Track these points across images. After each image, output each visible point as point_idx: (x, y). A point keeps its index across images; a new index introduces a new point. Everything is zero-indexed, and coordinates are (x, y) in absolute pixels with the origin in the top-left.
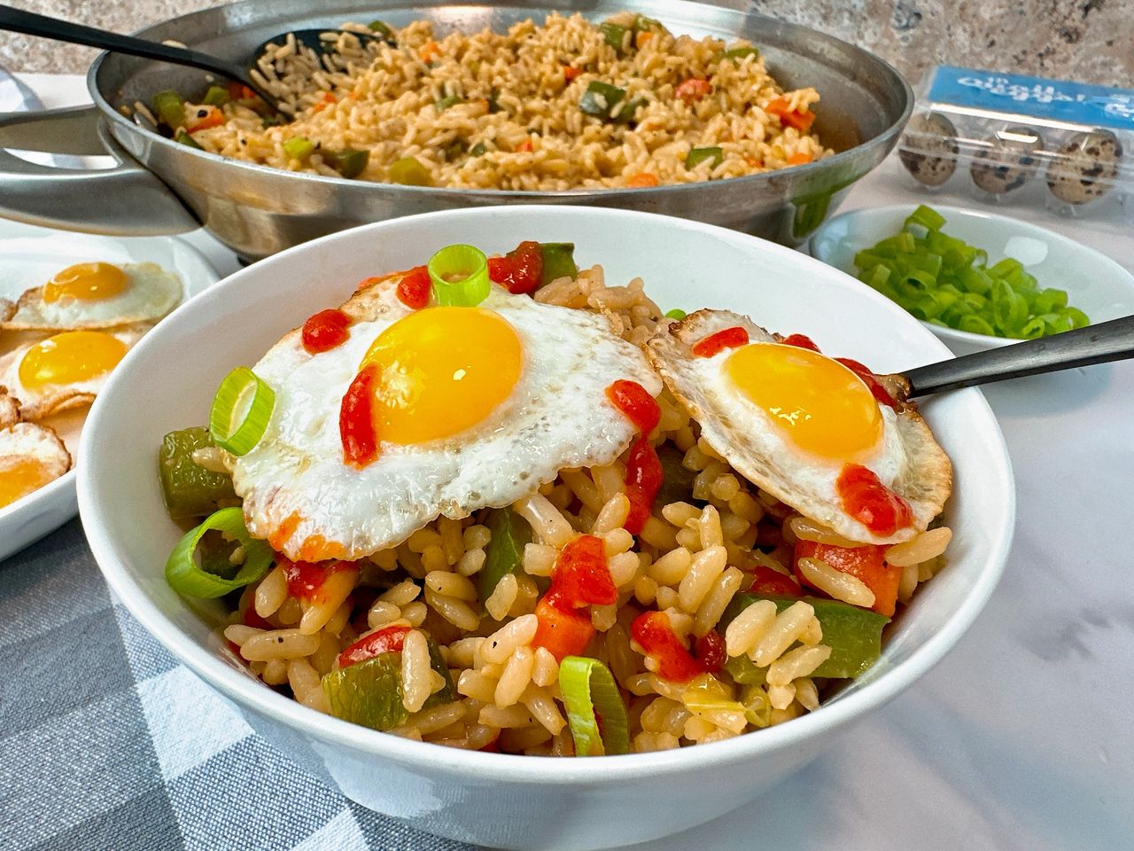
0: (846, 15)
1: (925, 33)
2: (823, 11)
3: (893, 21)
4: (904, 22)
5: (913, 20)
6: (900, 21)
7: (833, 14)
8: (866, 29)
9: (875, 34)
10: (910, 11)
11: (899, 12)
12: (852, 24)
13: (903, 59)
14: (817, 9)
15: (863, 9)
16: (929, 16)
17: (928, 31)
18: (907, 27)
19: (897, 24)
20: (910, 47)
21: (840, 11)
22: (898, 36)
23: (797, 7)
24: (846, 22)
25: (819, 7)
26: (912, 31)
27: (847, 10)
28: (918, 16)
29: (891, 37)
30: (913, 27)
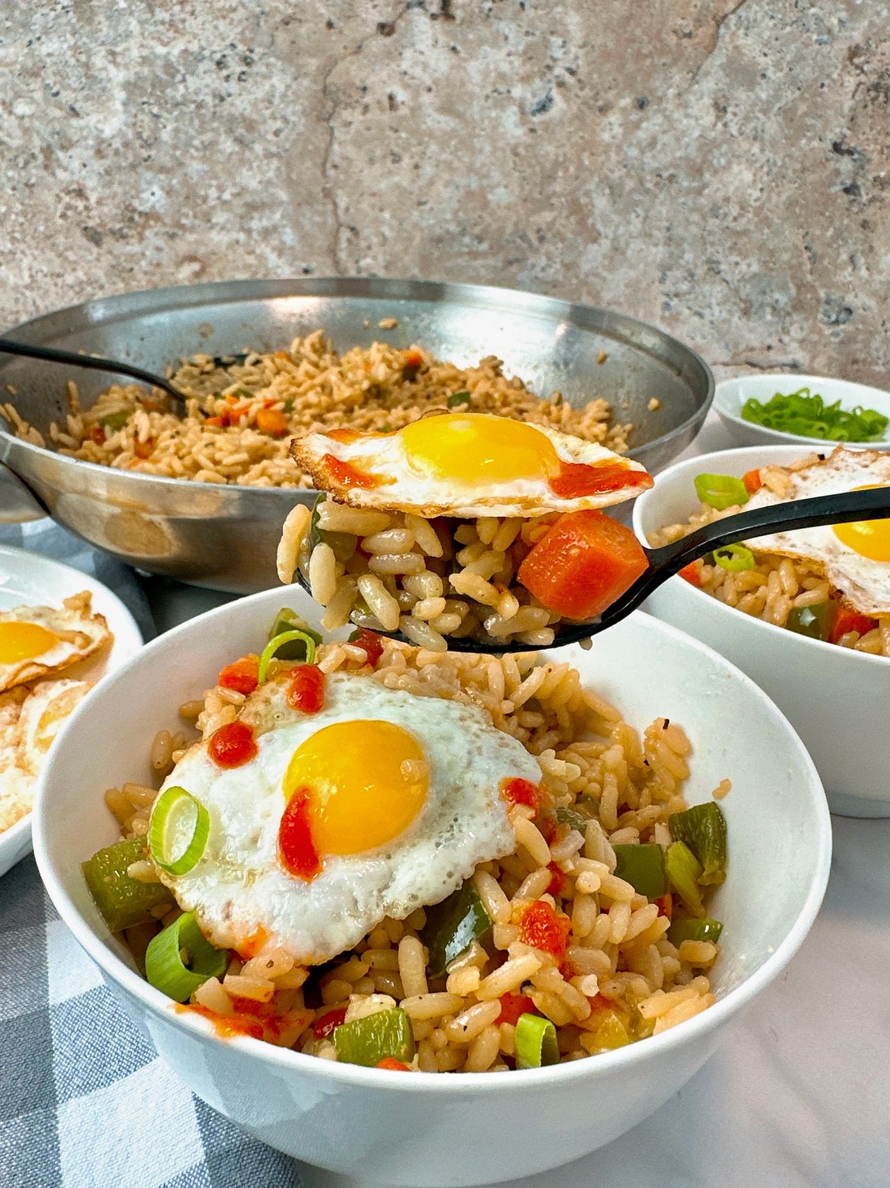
0: (769, 310)
1: (857, 329)
2: (742, 305)
3: (820, 316)
4: (834, 318)
5: (843, 316)
6: (829, 317)
7: (754, 310)
8: (792, 324)
9: (801, 329)
10: (839, 305)
11: (827, 307)
12: (776, 319)
13: (834, 355)
14: (735, 304)
15: (786, 304)
16: (861, 311)
17: (860, 326)
18: (837, 322)
19: (826, 319)
20: (842, 342)
21: (762, 305)
22: (827, 331)
23: (714, 301)
24: (769, 317)
25: (738, 301)
26: (842, 327)
27: (768, 305)
28: (849, 311)
29: (820, 332)
30: (844, 323)
